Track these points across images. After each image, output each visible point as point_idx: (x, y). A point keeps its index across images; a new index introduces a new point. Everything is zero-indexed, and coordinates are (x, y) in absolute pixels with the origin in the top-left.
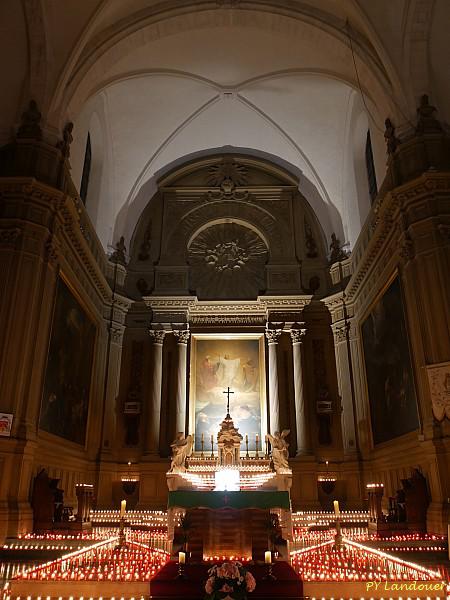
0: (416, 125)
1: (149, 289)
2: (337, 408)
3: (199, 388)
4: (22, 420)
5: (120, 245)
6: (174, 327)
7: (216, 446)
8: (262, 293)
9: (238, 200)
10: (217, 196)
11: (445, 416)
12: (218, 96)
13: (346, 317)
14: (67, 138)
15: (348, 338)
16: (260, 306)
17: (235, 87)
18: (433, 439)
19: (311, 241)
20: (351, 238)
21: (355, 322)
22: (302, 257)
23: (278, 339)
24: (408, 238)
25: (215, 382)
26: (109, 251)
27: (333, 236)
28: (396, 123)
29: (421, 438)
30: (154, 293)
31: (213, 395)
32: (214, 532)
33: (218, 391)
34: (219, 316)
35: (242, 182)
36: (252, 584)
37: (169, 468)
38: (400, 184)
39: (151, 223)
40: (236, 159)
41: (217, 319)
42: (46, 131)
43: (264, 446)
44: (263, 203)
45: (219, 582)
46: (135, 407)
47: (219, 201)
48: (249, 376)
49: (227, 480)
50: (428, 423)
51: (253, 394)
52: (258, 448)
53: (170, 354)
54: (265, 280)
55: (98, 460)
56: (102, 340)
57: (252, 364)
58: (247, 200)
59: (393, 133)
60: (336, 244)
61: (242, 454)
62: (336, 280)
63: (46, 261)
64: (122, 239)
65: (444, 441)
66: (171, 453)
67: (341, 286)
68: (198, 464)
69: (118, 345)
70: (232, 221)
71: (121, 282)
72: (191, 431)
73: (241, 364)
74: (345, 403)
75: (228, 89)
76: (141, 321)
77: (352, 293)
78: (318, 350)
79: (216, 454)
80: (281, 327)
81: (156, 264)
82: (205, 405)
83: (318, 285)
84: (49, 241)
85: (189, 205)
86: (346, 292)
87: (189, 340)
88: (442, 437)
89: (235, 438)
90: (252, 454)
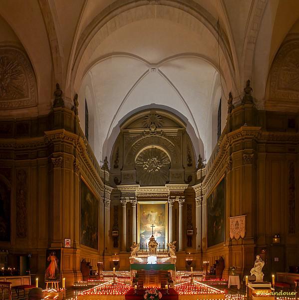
0: (242, 98)
1: (119, 182)
2: (195, 233)
3: (141, 225)
4: (74, 241)
5: (105, 160)
6: (130, 199)
7: (148, 247)
8: (167, 183)
9: (157, 136)
10: (148, 133)
11: (234, 237)
12: (148, 70)
13: (202, 195)
14: (76, 104)
15: (202, 204)
16: (166, 189)
17: (157, 64)
18: (229, 246)
19: (190, 158)
20: (207, 157)
21: (205, 197)
22: (186, 166)
23: (173, 204)
24: (231, 160)
25: (147, 222)
26: (101, 164)
27: (200, 156)
28: (234, 96)
29: (224, 245)
30: (121, 184)
31: (147, 227)
32: (147, 279)
33: (149, 226)
34: (149, 194)
35: (160, 125)
36: (161, 296)
37: (130, 256)
38: (231, 131)
39: (118, 149)
40: (157, 112)
41: (148, 195)
42: (66, 101)
43: (166, 247)
44: (169, 137)
45: (149, 295)
46: (116, 233)
47: (149, 136)
48: (161, 220)
49: (152, 260)
50: (228, 239)
51: (162, 227)
52: (164, 248)
53: (129, 211)
54: (169, 177)
55: (103, 255)
56: (101, 206)
57: (162, 214)
58: (162, 135)
59: (232, 101)
60: (201, 160)
61: (158, 250)
62: (199, 178)
63: (75, 172)
64: (106, 158)
65: (232, 246)
66: (131, 250)
67: (201, 181)
68: (141, 254)
69: (108, 208)
70: (155, 146)
71: (107, 179)
72: (138, 242)
73: (158, 215)
74: (198, 231)
75: (153, 65)
76: (117, 197)
77: (205, 184)
78: (189, 209)
79: (148, 250)
80: (175, 198)
81: (121, 170)
82: (144, 231)
83: (191, 180)
84: (75, 162)
85: (135, 139)
86: (203, 183)
87: (137, 204)
88: (232, 245)
89: (155, 244)
90: (162, 250)
